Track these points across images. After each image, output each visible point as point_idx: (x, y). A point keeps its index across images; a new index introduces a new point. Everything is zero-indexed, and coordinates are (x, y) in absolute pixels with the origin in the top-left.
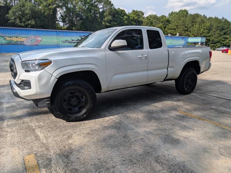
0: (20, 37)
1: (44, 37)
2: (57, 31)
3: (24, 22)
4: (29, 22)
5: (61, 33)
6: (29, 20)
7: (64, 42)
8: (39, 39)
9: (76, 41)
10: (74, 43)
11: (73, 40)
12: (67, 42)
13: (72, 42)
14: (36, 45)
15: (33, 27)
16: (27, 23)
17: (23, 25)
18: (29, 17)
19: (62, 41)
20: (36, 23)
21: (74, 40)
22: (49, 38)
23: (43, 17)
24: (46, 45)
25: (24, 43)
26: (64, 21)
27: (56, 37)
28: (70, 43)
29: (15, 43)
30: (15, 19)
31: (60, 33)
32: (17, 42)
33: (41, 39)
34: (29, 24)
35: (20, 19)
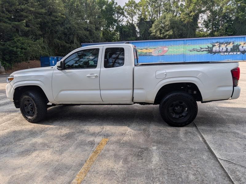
0: (149, 49)
1: (171, 47)
2: (184, 40)
3: (163, 33)
4: (167, 33)
5: (189, 41)
6: (167, 31)
7: (191, 51)
8: (166, 49)
9: (206, 49)
10: (202, 51)
11: (201, 48)
12: (195, 50)
13: (201, 50)
14: (162, 55)
15: (170, 37)
16: (165, 34)
17: (162, 36)
18: (169, 27)
19: (189, 49)
20: (174, 33)
21: (203, 48)
22: (176, 47)
23: (182, 26)
24: (172, 55)
25: (152, 54)
26: (207, 26)
27: (182, 46)
28: (198, 51)
29: (145, 54)
30: (156, 31)
31: (187, 41)
32: (146, 53)
33: (168, 49)
34: (167, 35)
35: (161, 30)
